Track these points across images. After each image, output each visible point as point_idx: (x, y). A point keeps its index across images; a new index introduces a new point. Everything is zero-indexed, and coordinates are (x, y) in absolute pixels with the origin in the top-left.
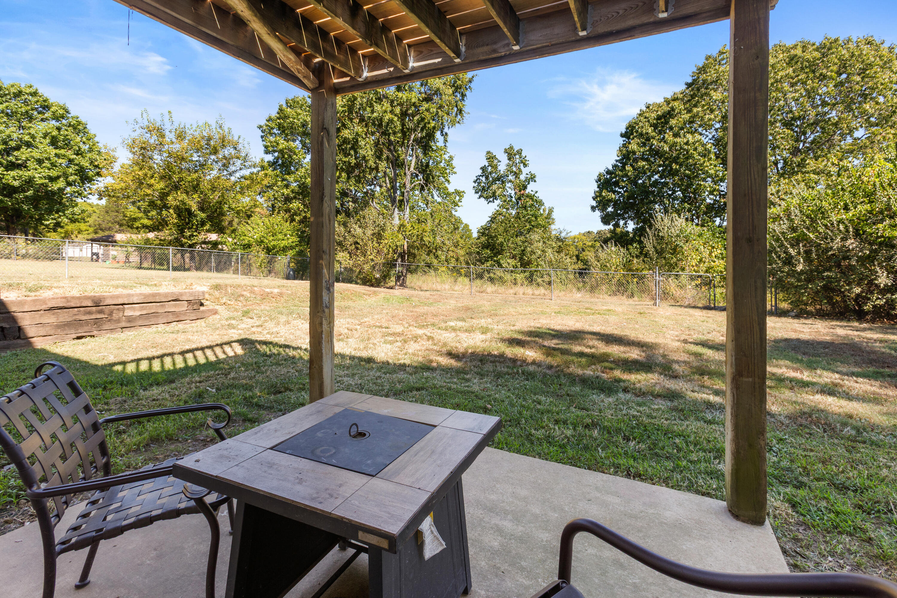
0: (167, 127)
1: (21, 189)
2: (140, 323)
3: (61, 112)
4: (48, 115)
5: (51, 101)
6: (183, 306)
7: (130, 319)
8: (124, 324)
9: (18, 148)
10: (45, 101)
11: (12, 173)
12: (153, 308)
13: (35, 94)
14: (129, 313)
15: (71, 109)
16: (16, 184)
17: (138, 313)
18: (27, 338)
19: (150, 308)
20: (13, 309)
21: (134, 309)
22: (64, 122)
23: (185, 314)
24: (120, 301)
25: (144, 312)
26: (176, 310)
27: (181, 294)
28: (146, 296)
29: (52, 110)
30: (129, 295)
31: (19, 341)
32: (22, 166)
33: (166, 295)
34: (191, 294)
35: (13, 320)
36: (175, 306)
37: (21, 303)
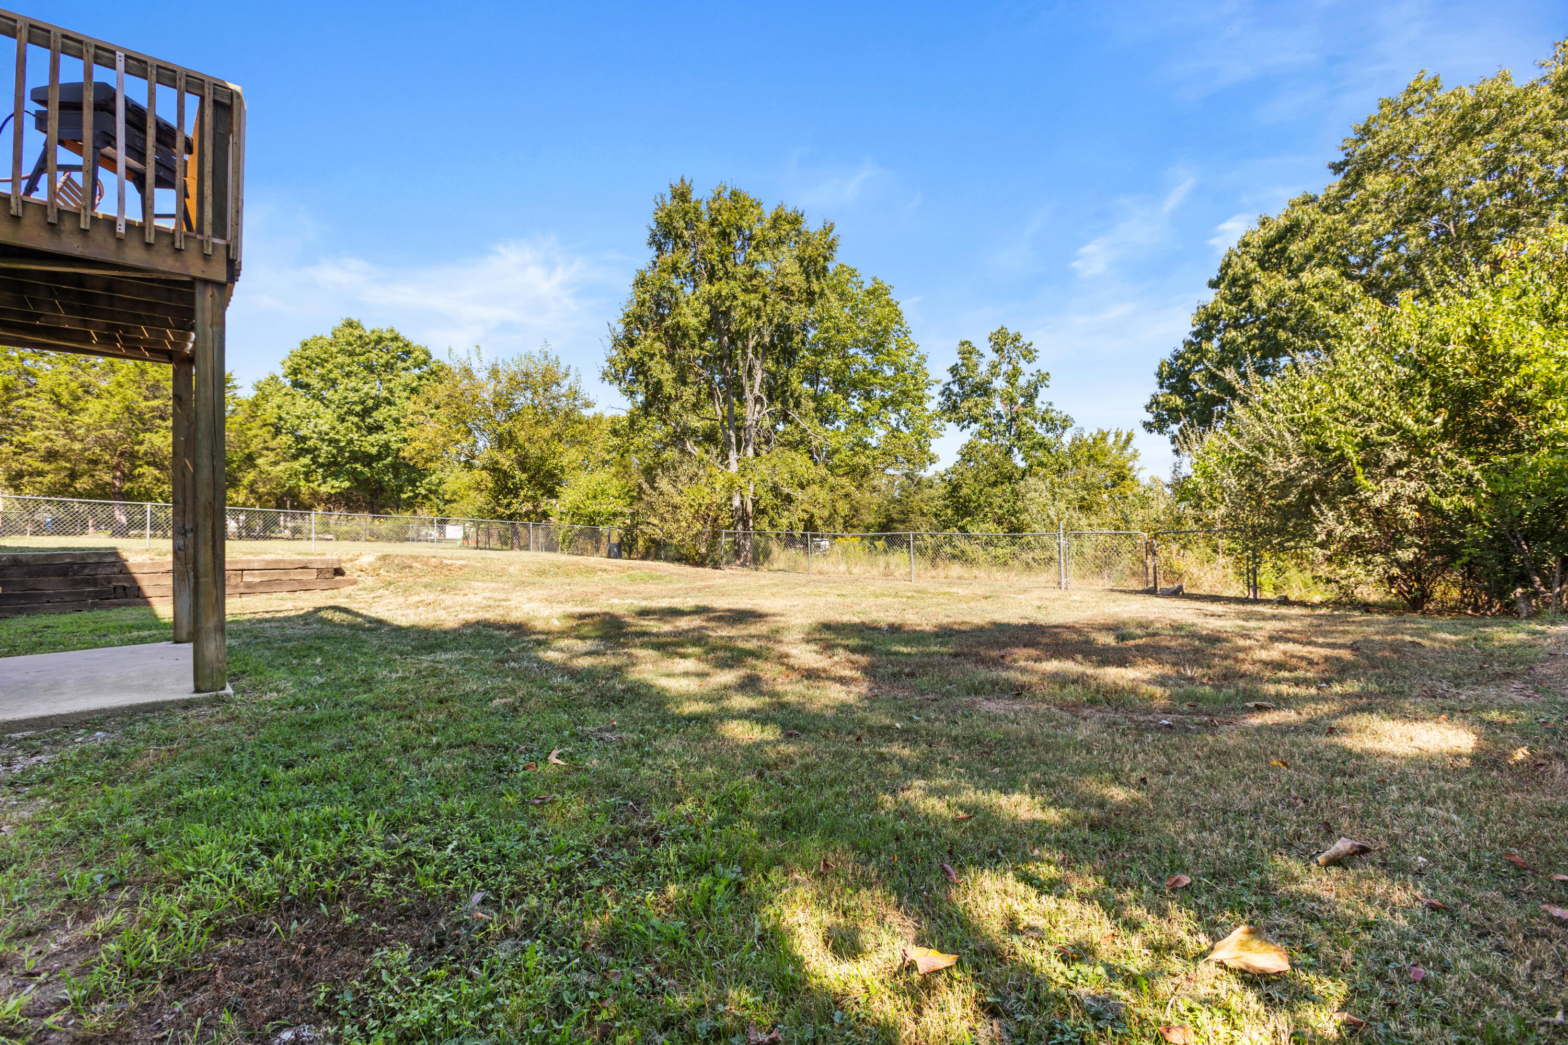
0: (475, 365)
1: (379, 457)
2: (260, 589)
3: (422, 357)
4: (409, 362)
5: (414, 344)
6: (312, 574)
7: (249, 585)
8: (242, 590)
9: (377, 407)
10: (406, 346)
11: (371, 439)
12: (275, 575)
13: (396, 339)
14: (247, 578)
15: (432, 353)
16: (374, 451)
17: (258, 580)
18: (145, 598)
19: (272, 575)
20: (133, 570)
21: (253, 575)
22: (425, 368)
23: (314, 583)
24: (240, 567)
25: (266, 579)
26: (304, 578)
27: (311, 562)
28: (268, 562)
29: (414, 355)
30: (249, 561)
31: (138, 600)
32: (379, 428)
33: (292, 562)
34: (323, 562)
35: (134, 580)
36: (302, 574)
37: (141, 565)
